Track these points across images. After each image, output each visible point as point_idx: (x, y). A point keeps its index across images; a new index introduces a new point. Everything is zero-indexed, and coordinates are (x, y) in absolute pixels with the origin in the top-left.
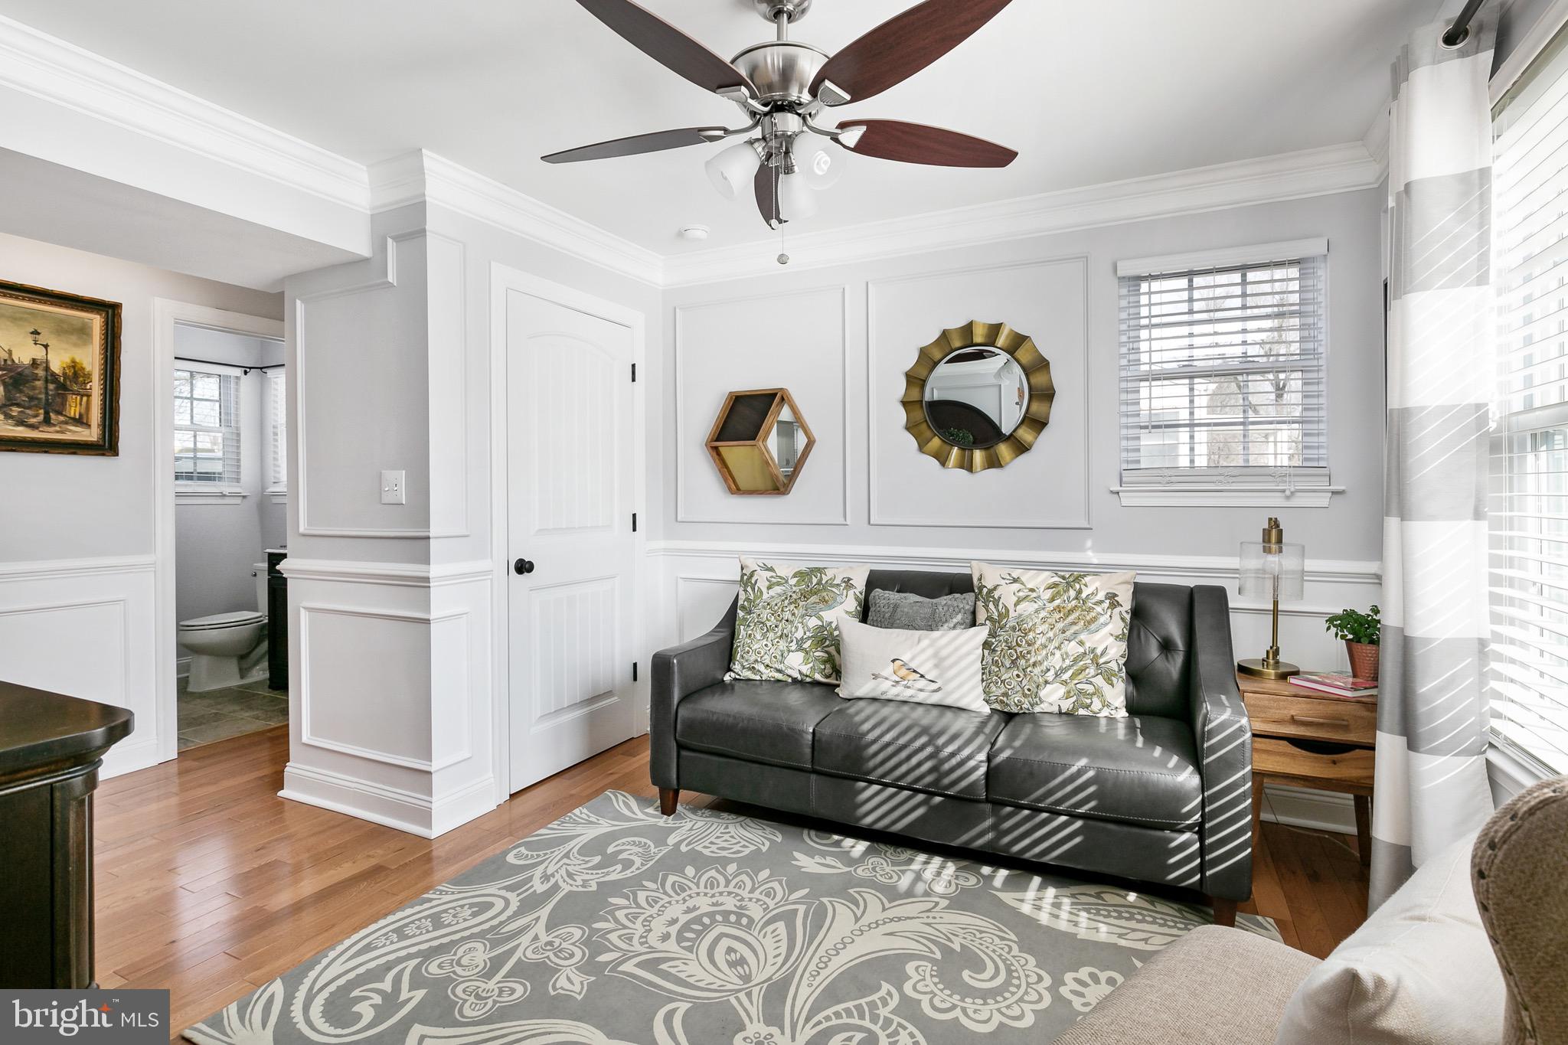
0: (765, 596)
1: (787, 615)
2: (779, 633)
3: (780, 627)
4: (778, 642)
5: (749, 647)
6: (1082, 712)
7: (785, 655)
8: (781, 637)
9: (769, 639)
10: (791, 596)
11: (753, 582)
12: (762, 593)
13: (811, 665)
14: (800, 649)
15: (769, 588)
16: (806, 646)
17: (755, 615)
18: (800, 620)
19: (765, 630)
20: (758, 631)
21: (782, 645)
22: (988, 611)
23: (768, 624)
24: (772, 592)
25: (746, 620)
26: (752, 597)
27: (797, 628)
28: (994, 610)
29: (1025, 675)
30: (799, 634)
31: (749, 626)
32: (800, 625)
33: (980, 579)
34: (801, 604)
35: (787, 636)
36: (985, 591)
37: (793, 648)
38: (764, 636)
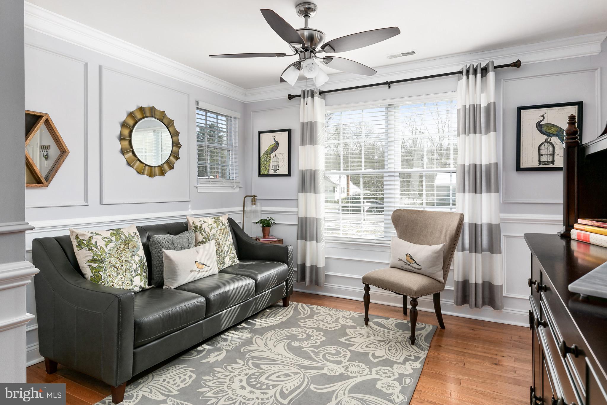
0: (106, 250)
1: (124, 258)
2: (124, 269)
3: (124, 265)
4: (125, 274)
5: (112, 282)
6: (234, 264)
7: (133, 280)
8: (126, 271)
9: (121, 274)
10: (120, 247)
11: (94, 243)
12: (103, 249)
13: (143, 281)
14: (137, 274)
15: (106, 245)
16: (139, 272)
17: (107, 263)
18: (131, 259)
19: (116, 270)
20: (113, 271)
21: (128, 274)
22: (203, 235)
23: (117, 266)
24: (109, 247)
25: (102, 267)
26: (99, 253)
27: (132, 263)
28: (205, 234)
29: (220, 256)
30: (134, 267)
31: (105, 270)
32: (132, 261)
33: (194, 223)
34: (127, 250)
35: (129, 270)
36: (198, 227)
37: (134, 275)
38: (117, 273)
